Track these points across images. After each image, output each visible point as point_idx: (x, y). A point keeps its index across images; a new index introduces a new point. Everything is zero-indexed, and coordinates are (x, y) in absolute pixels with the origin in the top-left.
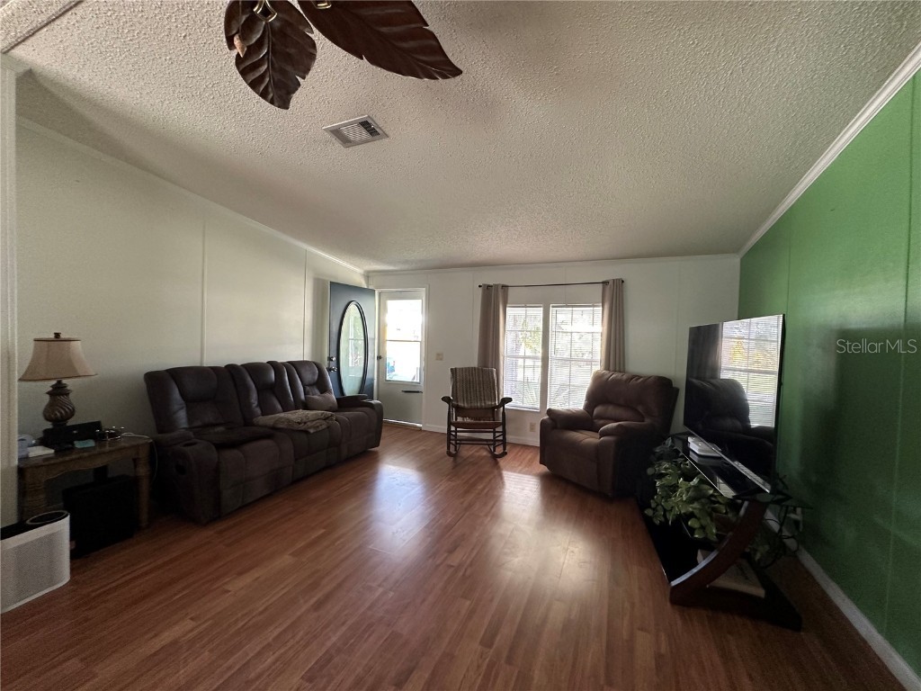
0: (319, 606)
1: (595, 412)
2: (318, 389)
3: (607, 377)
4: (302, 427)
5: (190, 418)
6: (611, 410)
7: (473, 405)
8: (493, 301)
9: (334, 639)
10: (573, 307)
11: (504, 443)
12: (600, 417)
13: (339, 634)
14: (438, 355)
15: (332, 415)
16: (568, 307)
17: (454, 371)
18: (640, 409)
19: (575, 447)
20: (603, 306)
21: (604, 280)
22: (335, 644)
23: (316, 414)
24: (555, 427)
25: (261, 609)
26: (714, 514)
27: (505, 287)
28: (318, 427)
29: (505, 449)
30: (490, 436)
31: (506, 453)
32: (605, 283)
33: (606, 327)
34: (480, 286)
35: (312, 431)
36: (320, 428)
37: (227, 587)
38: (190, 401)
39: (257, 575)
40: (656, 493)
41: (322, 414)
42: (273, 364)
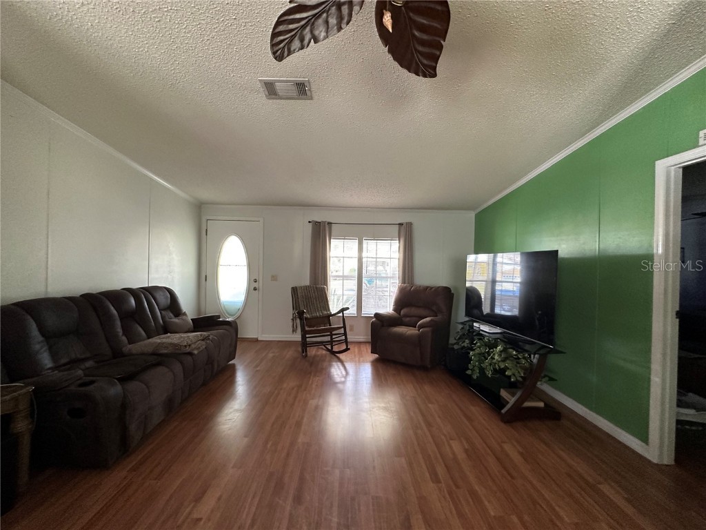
0: (298, 499)
1: (402, 312)
2: (172, 312)
3: (409, 288)
4: (188, 350)
5: (54, 355)
6: (414, 311)
7: (313, 315)
8: (320, 233)
9: (335, 520)
10: (377, 240)
11: (346, 341)
12: (406, 316)
13: (335, 513)
14: (273, 277)
15: (209, 336)
16: (374, 240)
17: (294, 290)
18: (434, 308)
19: (401, 338)
20: (399, 240)
21: (400, 222)
22: (339, 524)
23: (197, 336)
24: (383, 326)
25: (249, 521)
26: (518, 365)
27: (330, 223)
28: (199, 348)
29: (347, 346)
30: (328, 338)
31: (349, 349)
32: (401, 225)
33: (402, 255)
34: (310, 222)
35: (196, 352)
36: (201, 349)
37: (195, 516)
38: (50, 337)
39: (218, 495)
40: (471, 360)
41: (201, 335)
42: (130, 290)
